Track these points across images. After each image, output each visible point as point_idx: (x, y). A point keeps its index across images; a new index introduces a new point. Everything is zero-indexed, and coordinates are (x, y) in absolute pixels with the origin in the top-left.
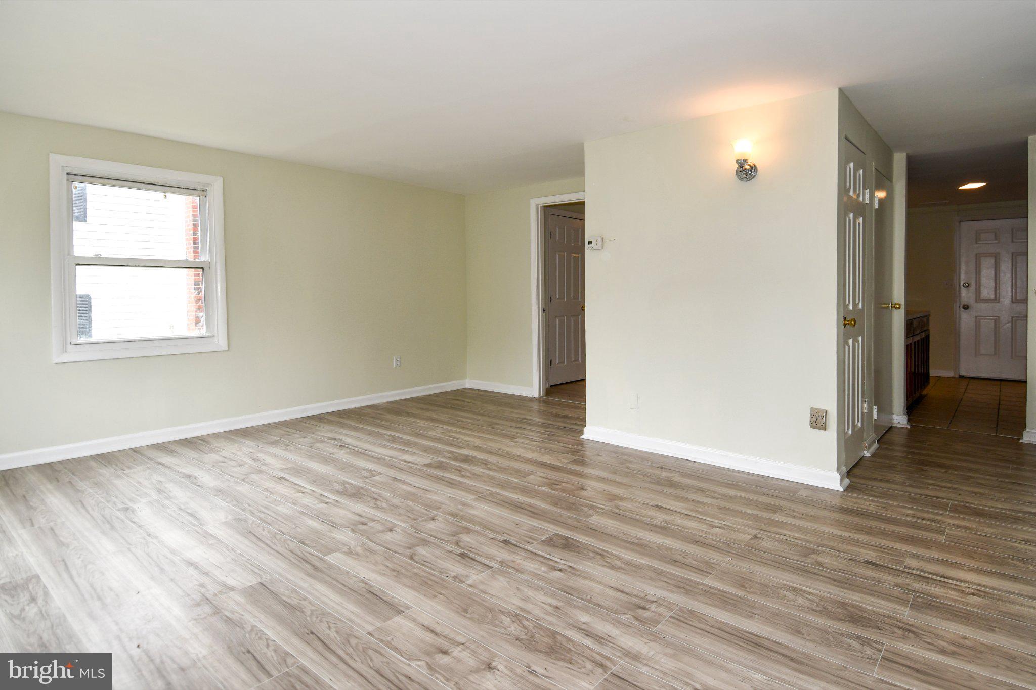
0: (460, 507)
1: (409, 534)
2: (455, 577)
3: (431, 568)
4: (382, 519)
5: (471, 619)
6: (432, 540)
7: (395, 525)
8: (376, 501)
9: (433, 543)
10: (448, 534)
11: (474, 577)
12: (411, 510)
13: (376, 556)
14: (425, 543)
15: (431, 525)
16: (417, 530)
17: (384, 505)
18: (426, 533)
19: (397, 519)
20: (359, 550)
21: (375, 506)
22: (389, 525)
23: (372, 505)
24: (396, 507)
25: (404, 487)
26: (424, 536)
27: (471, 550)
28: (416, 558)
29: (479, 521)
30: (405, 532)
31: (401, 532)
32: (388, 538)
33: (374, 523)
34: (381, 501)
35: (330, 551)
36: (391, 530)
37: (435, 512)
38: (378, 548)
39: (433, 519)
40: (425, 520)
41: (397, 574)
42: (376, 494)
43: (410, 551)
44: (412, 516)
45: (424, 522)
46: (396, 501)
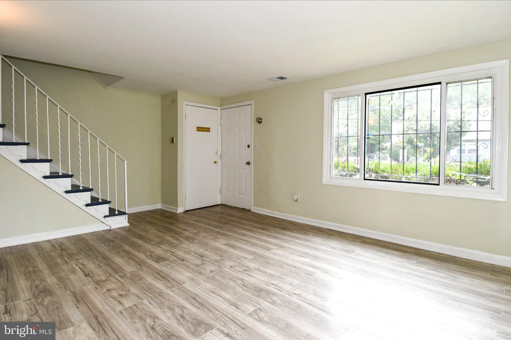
0: (196, 278)
1: (223, 265)
2: (207, 250)
3: (215, 253)
4: (236, 273)
5: (205, 242)
6: (213, 262)
7: (230, 269)
8: (244, 284)
9: (213, 261)
10: (206, 264)
11: (201, 250)
12: (223, 277)
13: (235, 257)
14: (216, 261)
15: (213, 268)
16: (219, 266)
17: (238, 281)
18: (216, 265)
19: (229, 272)
20: (242, 259)
21: (244, 281)
22: (232, 269)
23: (245, 282)
24: (231, 279)
25: (228, 296)
26: (217, 264)
27: (198, 258)
28: (220, 256)
29: (189, 270)
30: (225, 266)
31: (227, 266)
32: (232, 263)
33: (240, 271)
34: (241, 284)
35: (253, 259)
36: (231, 267)
37: (210, 275)
38: (235, 259)
39: (211, 271)
40: (216, 271)
41: (226, 252)
42: (246, 291)
43: (222, 258)
44: (222, 273)
45: (216, 270)
46: (232, 284)
